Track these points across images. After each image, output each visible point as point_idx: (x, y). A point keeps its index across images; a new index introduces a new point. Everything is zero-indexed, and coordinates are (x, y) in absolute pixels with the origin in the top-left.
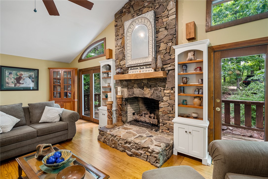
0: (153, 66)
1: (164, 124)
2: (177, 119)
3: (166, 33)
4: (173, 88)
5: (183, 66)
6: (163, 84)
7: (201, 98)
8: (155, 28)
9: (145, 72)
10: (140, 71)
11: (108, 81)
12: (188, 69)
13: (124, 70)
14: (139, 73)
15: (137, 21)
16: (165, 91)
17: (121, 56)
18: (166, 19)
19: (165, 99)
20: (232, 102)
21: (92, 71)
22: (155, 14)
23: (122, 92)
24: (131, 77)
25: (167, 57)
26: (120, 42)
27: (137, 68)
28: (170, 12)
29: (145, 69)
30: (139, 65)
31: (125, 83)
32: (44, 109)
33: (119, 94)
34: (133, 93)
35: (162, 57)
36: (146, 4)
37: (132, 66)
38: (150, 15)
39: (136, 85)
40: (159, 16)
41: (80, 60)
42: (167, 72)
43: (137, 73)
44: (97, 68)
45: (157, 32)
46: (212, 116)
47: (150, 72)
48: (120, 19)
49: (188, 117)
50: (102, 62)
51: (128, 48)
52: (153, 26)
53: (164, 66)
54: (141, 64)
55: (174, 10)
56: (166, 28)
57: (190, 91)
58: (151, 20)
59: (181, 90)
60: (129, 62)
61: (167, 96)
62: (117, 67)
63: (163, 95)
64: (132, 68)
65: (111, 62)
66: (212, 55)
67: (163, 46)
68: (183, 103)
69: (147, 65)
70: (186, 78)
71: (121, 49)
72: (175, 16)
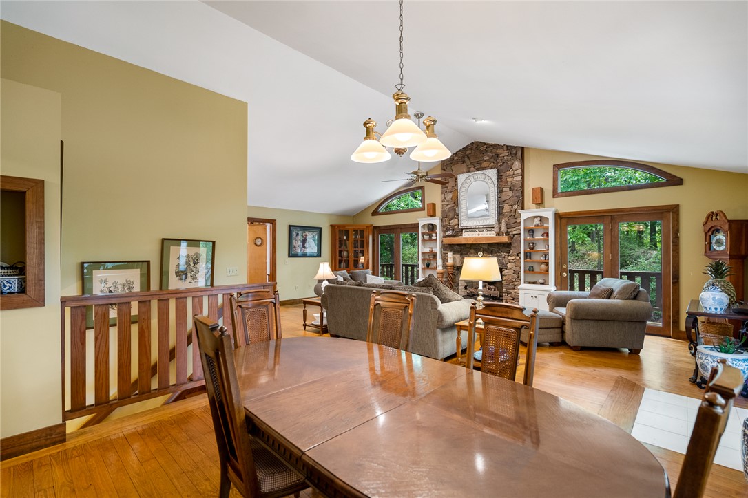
0: (496, 229)
1: (508, 294)
2: (523, 285)
3: (511, 194)
4: (518, 254)
5: (531, 232)
6: (508, 249)
7: (547, 264)
8: (498, 187)
9: (485, 236)
10: (479, 235)
11: (431, 244)
12: (535, 234)
13: (458, 232)
14: (477, 236)
15: (475, 177)
16: (510, 258)
17: (451, 214)
18: (511, 179)
19: (509, 265)
20: (587, 272)
21: (399, 230)
22: (498, 171)
23: (454, 258)
24: (467, 241)
25: (513, 221)
26: (449, 196)
27: (474, 230)
28: (515, 173)
29: (485, 233)
30: (477, 227)
31: (458, 248)
32: (366, 278)
33: (450, 261)
35: (506, 219)
36: (487, 158)
38: (492, 173)
40: (502, 174)
41: (375, 213)
42: (512, 236)
43: (474, 236)
44: (408, 227)
45: (500, 191)
46: (559, 281)
47: (492, 235)
48: (449, 168)
49: (534, 283)
50: (423, 220)
51: (462, 206)
52: (496, 186)
53: (509, 230)
54: (480, 227)
55: (520, 171)
56: (510, 188)
57: (537, 257)
58: (493, 179)
59: (528, 256)
60: (464, 223)
61: (512, 263)
62: (446, 228)
63: (507, 261)
64: (468, 230)
65: (436, 221)
66: (559, 222)
67: (507, 208)
68: (530, 270)
69: (488, 228)
70: (533, 243)
71: (452, 205)
72: (521, 177)
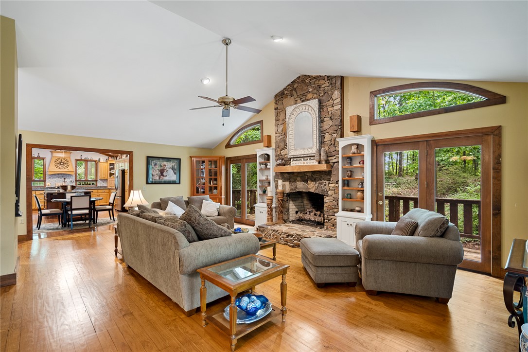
0: (317, 158)
1: (329, 220)
2: (341, 213)
3: (331, 123)
4: (337, 182)
5: (349, 159)
6: (328, 177)
7: (363, 191)
8: (320, 117)
9: (309, 164)
10: (304, 163)
11: (266, 173)
12: (353, 162)
13: (286, 162)
14: (302, 164)
15: (300, 108)
16: (330, 185)
17: (282, 145)
18: (331, 109)
19: (330, 193)
21: (245, 160)
22: (320, 102)
23: (284, 186)
25: (333, 149)
26: (280, 128)
27: (300, 159)
28: (335, 102)
29: (309, 161)
30: (302, 156)
31: (286, 175)
32: (202, 203)
33: (280, 188)
34: (296, 187)
35: (327, 148)
36: (311, 90)
37: (295, 156)
38: (314, 103)
39: (299, 179)
40: (323, 104)
41: (228, 146)
42: (332, 164)
43: (300, 164)
44: (251, 157)
45: (321, 121)
46: (374, 209)
47: (314, 164)
48: (280, 102)
49: (352, 211)
50: (259, 150)
51: (290, 137)
52: (317, 115)
53: (329, 158)
54: (304, 156)
55: (339, 100)
56: (331, 117)
57: (355, 185)
58: (315, 109)
59: (346, 183)
60: (292, 152)
61: (332, 190)
62: (278, 157)
63: (328, 189)
64: (295, 159)
65: (270, 151)
66: (375, 149)
67: (328, 137)
68: (347, 197)
69: (311, 157)
70: (351, 171)
71: (283, 136)
72: (340, 106)
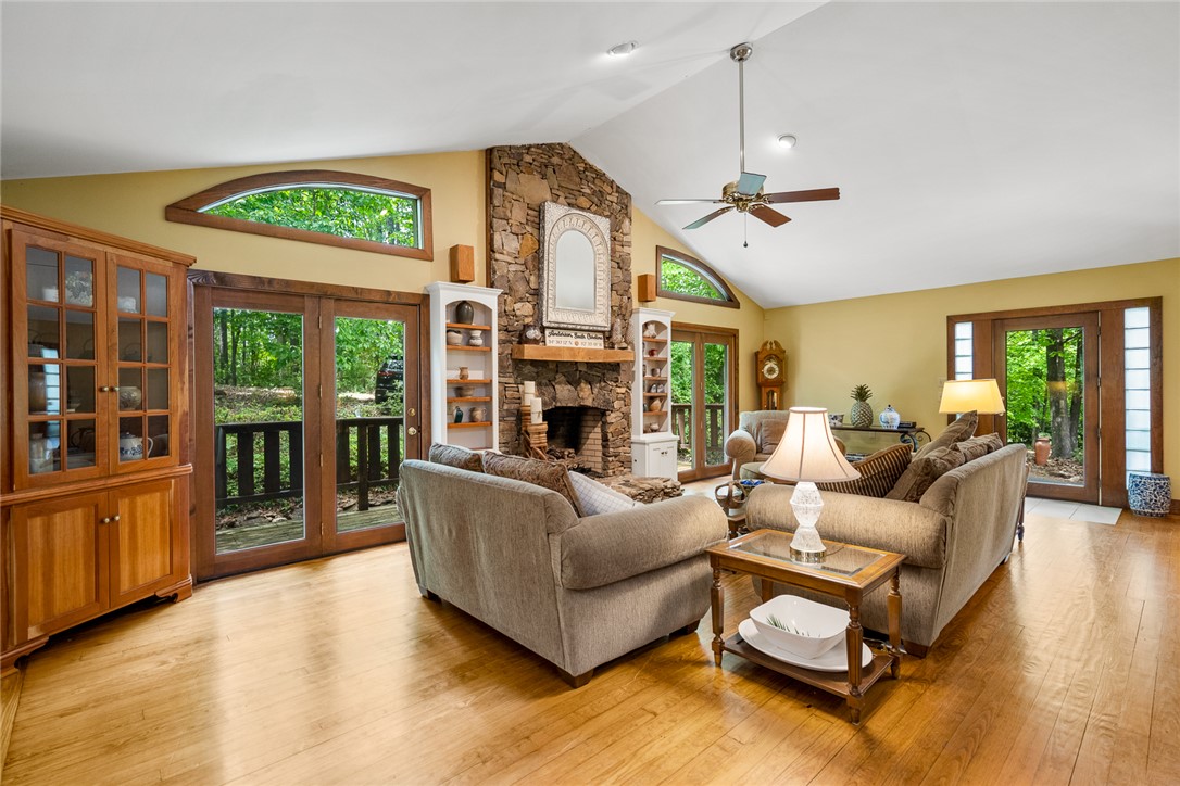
1: (615, 457)
4: (628, 383)
6: (615, 375)
9: (587, 346)
10: (576, 344)
14: (573, 346)
16: (618, 390)
17: (520, 289)
18: (620, 249)
19: (617, 404)
26: (513, 244)
27: (568, 332)
28: (625, 239)
29: (586, 340)
30: (579, 327)
31: (528, 369)
34: (555, 399)
37: (562, 325)
38: (605, 226)
39: (560, 378)
41: (186, 213)
43: (569, 345)
47: (598, 347)
54: (583, 327)
56: (619, 265)
60: (549, 313)
61: (621, 399)
62: (504, 317)
64: (556, 332)
65: (491, 298)
69: (592, 331)
71: (519, 268)
